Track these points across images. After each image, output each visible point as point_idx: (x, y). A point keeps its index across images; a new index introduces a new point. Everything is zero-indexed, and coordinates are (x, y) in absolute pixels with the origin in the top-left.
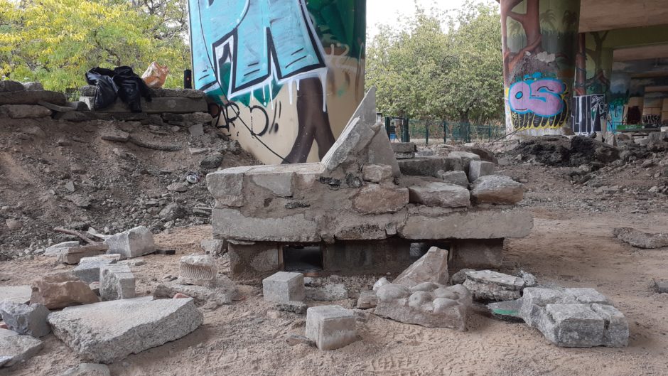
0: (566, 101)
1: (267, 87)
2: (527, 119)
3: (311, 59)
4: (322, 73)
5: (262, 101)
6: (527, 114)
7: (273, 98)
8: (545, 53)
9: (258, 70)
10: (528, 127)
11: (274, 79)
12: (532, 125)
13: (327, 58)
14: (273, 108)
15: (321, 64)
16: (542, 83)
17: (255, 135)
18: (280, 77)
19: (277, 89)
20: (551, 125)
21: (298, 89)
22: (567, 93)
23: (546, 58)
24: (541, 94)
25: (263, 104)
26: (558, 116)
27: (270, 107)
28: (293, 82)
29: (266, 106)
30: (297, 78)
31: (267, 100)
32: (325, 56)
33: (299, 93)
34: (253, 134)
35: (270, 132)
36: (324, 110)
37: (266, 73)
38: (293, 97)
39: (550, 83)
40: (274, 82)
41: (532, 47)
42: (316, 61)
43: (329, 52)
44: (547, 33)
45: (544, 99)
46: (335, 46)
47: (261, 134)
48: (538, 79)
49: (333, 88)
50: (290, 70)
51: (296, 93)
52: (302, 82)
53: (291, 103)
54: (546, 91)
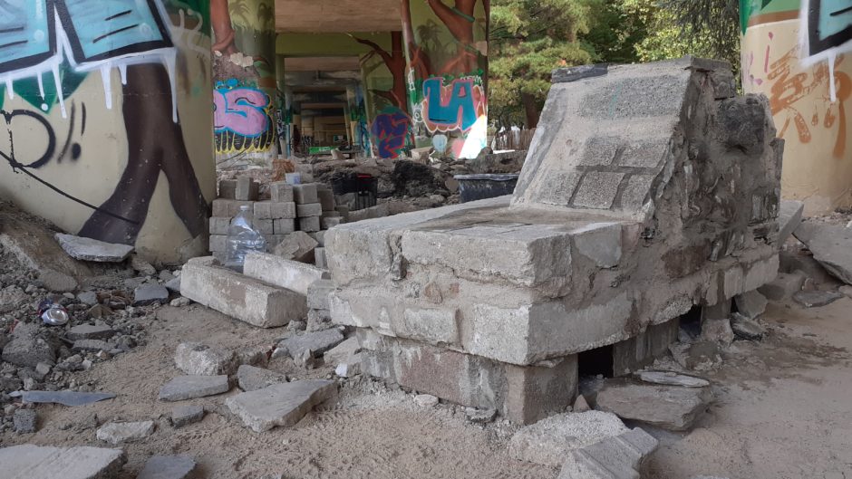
0: (271, 116)
1: (48, 77)
2: (225, 139)
3: (146, 30)
4: (168, 57)
5: (37, 101)
6: (225, 133)
7: (65, 97)
8: (240, 54)
9: (26, 42)
10: (227, 150)
11: (66, 62)
12: (233, 147)
13: (176, 33)
14: (65, 115)
15: (166, 42)
16: (241, 93)
17: (20, 166)
18: (80, 58)
19: (72, 82)
20: (256, 147)
21: (124, 82)
22: (271, 107)
23: (242, 61)
24: (240, 108)
25: (39, 107)
26: (264, 136)
27: (60, 113)
28: (113, 69)
29: (47, 112)
30: (122, 62)
31: (50, 99)
32: (172, 29)
33: (125, 88)
34: (14, 163)
35: (60, 160)
36: (175, 120)
37: (46, 49)
38: (114, 97)
39: (251, 94)
40: (65, 66)
41: (223, 46)
42: (157, 36)
43: (177, 24)
44: (240, 28)
45: (244, 114)
46: (186, 14)
47: (36, 165)
48: (235, 88)
49: (185, 84)
50: (104, 46)
51: (120, 90)
52: (131, 70)
53: (109, 106)
54: (246, 104)
